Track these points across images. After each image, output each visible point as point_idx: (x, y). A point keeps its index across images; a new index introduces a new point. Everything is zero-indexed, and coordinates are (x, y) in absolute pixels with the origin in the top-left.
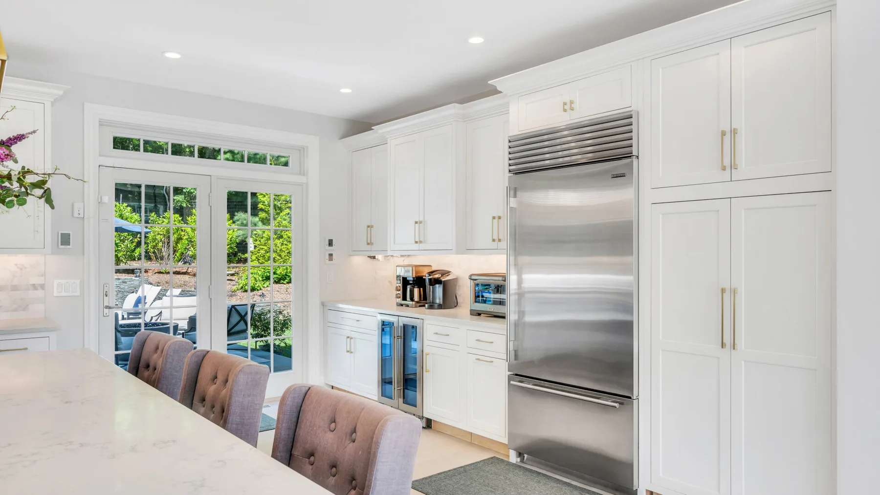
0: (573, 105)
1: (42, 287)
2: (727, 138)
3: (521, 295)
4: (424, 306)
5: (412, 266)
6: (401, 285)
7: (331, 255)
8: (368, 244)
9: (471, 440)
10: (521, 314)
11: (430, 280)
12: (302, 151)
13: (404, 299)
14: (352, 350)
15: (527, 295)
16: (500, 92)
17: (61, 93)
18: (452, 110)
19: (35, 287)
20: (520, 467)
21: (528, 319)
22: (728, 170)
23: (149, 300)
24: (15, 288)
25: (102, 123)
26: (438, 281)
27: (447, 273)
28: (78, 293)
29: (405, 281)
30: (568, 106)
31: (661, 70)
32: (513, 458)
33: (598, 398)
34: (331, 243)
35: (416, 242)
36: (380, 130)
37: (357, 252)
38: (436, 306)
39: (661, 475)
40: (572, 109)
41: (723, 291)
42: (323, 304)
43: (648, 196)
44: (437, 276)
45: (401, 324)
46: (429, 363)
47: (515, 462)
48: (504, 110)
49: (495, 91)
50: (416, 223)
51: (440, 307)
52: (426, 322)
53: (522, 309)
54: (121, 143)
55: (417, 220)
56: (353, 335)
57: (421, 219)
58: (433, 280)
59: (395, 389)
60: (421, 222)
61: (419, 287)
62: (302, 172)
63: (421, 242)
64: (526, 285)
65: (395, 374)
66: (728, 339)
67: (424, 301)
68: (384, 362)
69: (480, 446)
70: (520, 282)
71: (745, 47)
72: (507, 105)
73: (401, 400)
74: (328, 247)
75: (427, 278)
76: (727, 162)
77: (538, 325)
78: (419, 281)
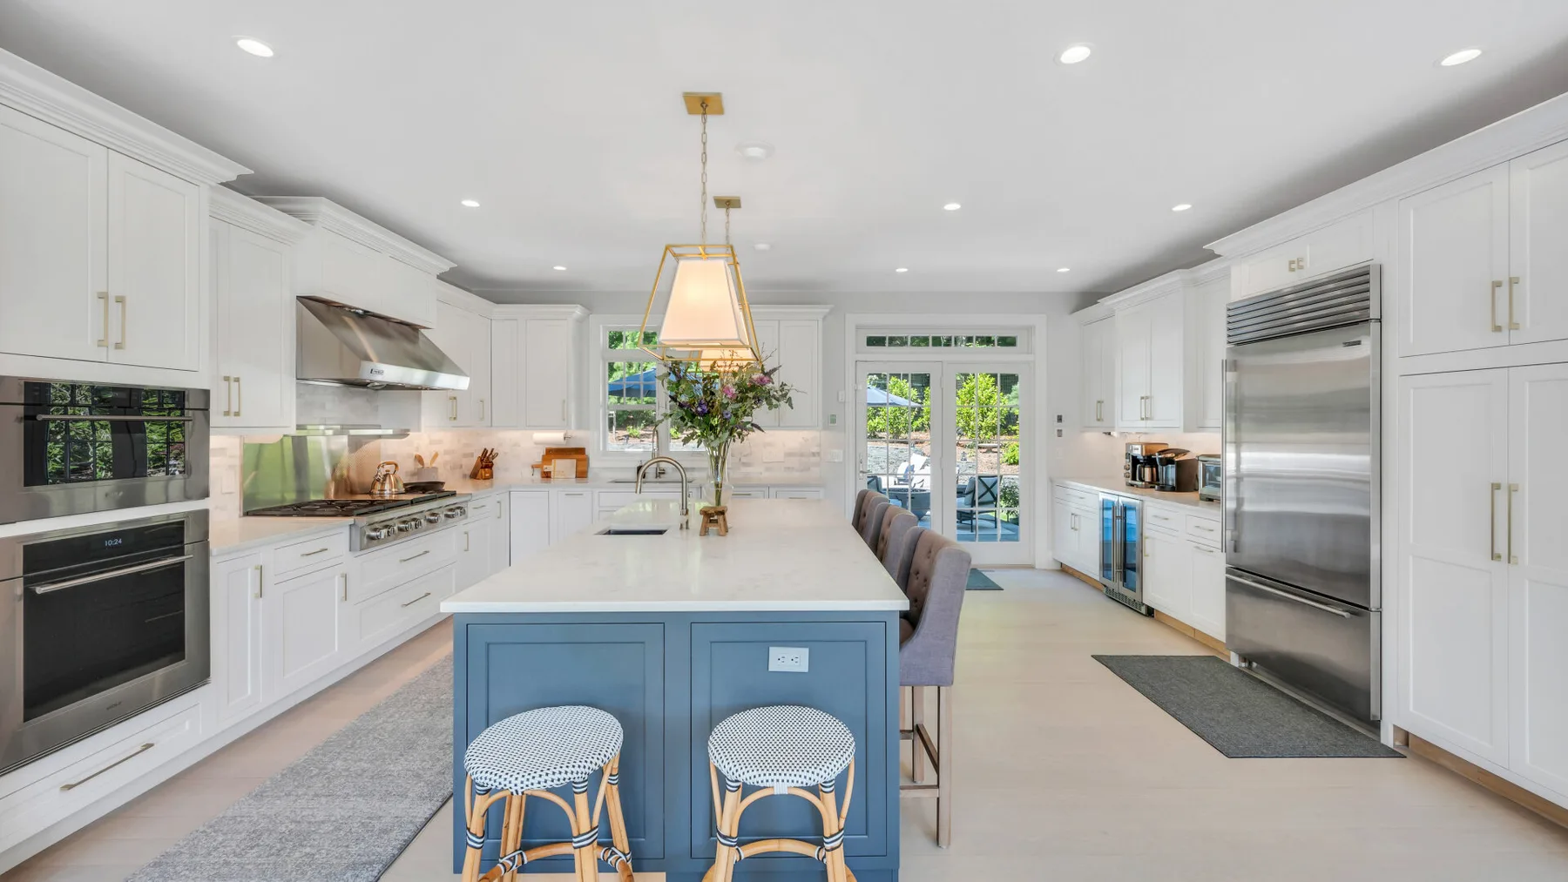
0: (1301, 264)
1: (819, 454)
2: (1502, 293)
3: (1239, 479)
4: (1154, 487)
5: (1142, 444)
6: (1130, 464)
7: (1060, 432)
8: (1098, 420)
9: (1194, 635)
10: (1240, 501)
11: (1160, 459)
12: (1030, 330)
13: (1134, 478)
14: (1077, 527)
15: (1245, 479)
16: (1219, 256)
17: (827, 310)
18: (1174, 278)
19: (813, 454)
20: (1245, 674)
21: (1247, 508)
22: (1505, 331)
23: (917, 470)
24: (802, 455)
25: (858, 328)
26: (1170, 461)
27: (1185, 452)
28: (841, 460)
29: (1135, 460)
30: (1295, 265)
31: (1412, 212)
32: (1235, 660)
33: (1326, 604)
34: (1060, 419)
35: (1142, 419)
36: (1107, 302)
37: (1088, 428)
38: (1168, 488)
39: (1411, 709)
40: (1301, 268)
41: (1496, 487)
42: (1051, 480)
43: (1394, 366)
44: (1169, 455)
45: (1121, 504)
46: (1148, 547)
47: (1237, 666)
48: (1226, 275)
49: (1213, 256)
50: (1142, 398)
51: (1173, 489)
52: (1146, 504)
53: (1241, 496)
54: (874, 341)
55: (1143, 395)
56: (1077, 512)
57: (1148, 394)
58: (1164, 460)
59: (1115, 571)
60: (1147, 398)
61: (1152, 467)
62: (1030, 351)
63: (1147, 419)
64: (1244, 467)
65: (1115, 559)
66: (1501, 548)
67: (1157, 483)
68: (1105, 546)
69: (1205, 644)
70: (1238, 462)
71: (1531, 169)
72: (1228, 268)
73: (1121, 583)
74: (1056, 423)
75: (1157, 457)
76: (1502, 320)
77: (1258, 516)
78: (1150, 461)
